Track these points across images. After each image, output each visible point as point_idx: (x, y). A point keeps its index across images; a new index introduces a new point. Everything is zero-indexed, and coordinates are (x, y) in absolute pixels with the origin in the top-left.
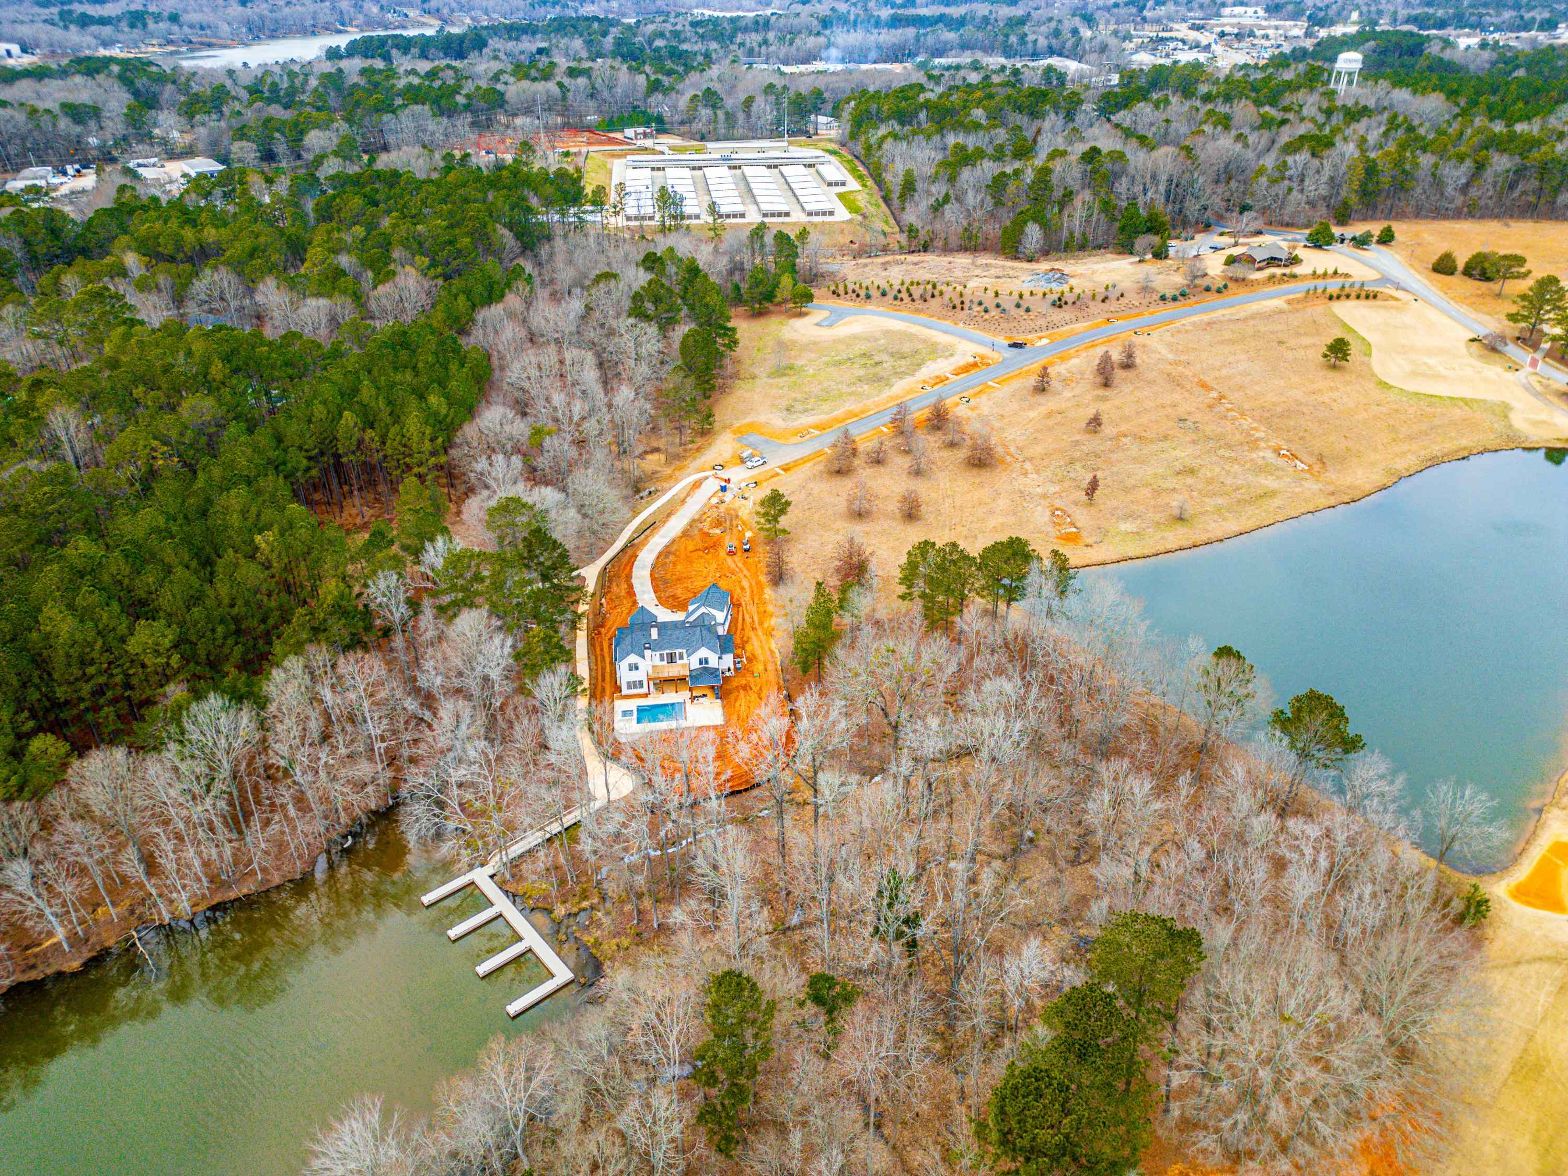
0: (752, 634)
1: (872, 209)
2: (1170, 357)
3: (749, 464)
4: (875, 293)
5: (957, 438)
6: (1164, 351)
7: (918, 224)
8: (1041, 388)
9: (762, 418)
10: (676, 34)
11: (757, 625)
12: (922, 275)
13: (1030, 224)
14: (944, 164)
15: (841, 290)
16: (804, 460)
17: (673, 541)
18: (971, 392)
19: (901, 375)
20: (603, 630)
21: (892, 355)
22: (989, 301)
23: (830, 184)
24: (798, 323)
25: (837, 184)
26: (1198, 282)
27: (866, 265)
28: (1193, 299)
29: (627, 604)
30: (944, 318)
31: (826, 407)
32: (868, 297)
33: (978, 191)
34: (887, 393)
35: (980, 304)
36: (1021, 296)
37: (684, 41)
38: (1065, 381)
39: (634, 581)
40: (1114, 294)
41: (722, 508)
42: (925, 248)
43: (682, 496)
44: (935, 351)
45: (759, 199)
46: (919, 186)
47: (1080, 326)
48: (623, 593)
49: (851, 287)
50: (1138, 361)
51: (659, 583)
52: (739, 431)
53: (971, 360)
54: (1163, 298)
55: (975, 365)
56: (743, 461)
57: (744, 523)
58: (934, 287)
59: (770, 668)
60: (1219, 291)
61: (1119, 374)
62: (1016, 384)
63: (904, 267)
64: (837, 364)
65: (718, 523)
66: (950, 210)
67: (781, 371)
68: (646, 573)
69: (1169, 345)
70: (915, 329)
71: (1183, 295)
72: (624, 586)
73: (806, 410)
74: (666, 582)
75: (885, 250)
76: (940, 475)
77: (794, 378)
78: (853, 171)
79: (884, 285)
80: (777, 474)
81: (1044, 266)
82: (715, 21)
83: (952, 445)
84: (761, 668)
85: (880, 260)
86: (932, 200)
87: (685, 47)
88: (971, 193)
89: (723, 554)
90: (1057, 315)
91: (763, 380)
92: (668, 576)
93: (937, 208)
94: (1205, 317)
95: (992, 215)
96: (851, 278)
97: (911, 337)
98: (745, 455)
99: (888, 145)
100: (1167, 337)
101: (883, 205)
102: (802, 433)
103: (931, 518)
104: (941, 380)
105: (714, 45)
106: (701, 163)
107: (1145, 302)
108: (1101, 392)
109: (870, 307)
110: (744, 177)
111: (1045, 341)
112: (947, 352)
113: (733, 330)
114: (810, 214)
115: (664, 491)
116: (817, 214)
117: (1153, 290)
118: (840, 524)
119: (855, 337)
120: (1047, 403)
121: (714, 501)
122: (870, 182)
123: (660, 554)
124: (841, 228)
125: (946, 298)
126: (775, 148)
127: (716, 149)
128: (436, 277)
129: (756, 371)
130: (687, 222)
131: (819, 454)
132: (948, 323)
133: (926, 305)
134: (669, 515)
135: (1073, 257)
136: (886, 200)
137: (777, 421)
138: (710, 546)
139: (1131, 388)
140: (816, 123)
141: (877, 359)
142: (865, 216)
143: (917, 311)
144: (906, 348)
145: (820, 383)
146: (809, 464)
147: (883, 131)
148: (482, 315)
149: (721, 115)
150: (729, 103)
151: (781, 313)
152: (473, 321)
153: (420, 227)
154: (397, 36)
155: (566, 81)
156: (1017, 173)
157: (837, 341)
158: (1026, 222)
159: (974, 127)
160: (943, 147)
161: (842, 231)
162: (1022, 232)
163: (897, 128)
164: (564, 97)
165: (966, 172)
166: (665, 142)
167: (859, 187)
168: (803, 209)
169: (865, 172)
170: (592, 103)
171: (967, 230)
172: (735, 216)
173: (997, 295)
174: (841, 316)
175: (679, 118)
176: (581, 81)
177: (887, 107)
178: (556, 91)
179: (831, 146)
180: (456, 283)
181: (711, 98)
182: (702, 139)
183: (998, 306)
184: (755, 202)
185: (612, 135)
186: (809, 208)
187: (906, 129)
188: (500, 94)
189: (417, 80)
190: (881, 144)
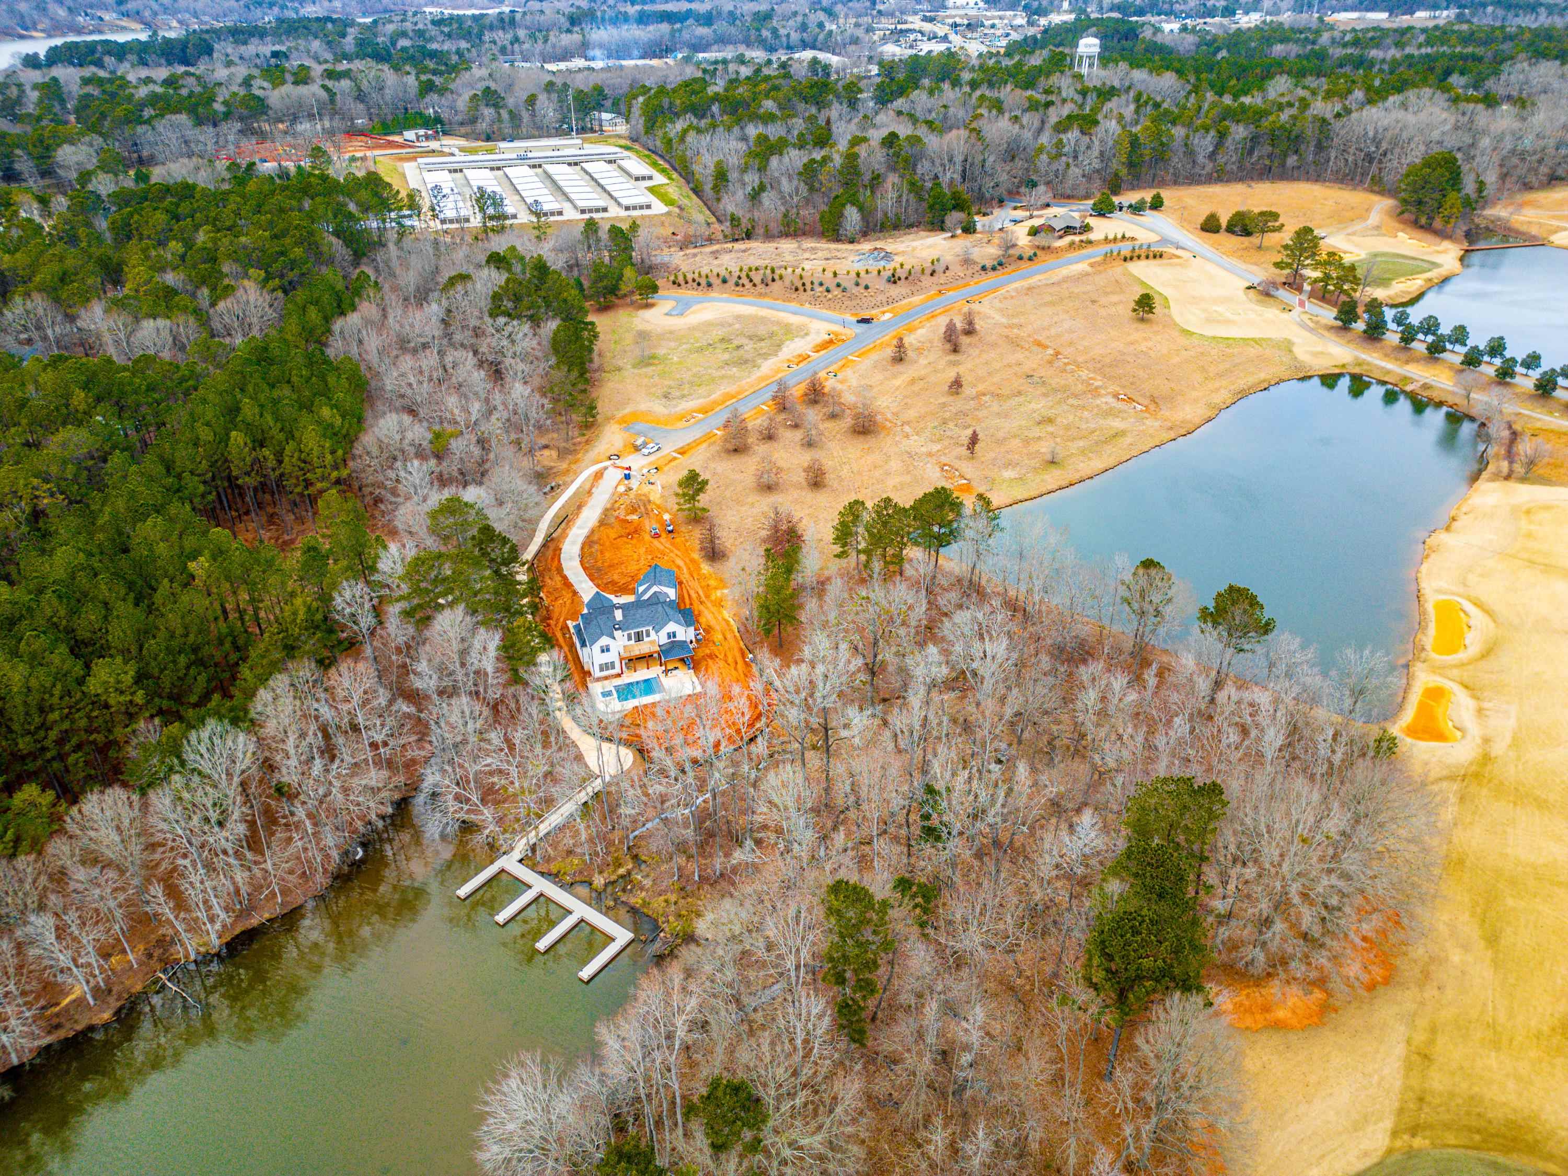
1: (685, 202)
2: (1004, 321)
3: (645, 451)
4: (716, 281)
5: (837, 409)
6: (998, 317)
7: (740, 213)
8: (899, 358)
9: (643, 407)
12: (753, 261)
13: (848, 207)
14: (751, 154)
15: (681, 279)
16: (697, 443)
17: (592, 532)
18: (836, 366)
19: (765, 356)
20: (552, 622)
21: (750, 338)
22: (830, 282)
23: (637, 179)
24: (647, 314)
25: (644, 178)
26: (1011, 252)
27: (695, 255)
28: (1010, 268)
29: (567, 596)
30: (789, 300)
31: (702, 391)
32: (709, 285)
33: (790, 178)
34: (757, 374)
35: (821, 284)
36: (858, 275)
37: (431, 40)
38: (919, 350)
39: (566, 573)
40: (940, 268)
41: (632, 494)
42: (749, 236)
43: (587, 487)
44: (790, 332)
45: (573, 196)
46: (733, 176)
47: (916, 299)
48: (559, 585)
49: (690, 277)
50: (977, 327)
51: (593, 572)
52: (623, 421)
53: (827, 337)
54: (984, 268)
55: (831, 342)
56: (637, 449)
57: (659, 507)
58: (773, 271)
59: (729, 636)
60: (1030, 259)
61: (964, 340)
62: (875, 356)
63: (733, 255)
64: (701, 350)
65: (633, 510)
66: (768, 199)
67: (647, 361)
68: (576, 563)
69: (1001, 310)
70: (764, 313)
71: (1000, 264)
72: (558, 578)
73: (683, 396)
74: (599, 570)
75: (710, 240)
76: (831, 444)
77: (660, 367)
78: (654, 165)
79: (723, 273)
80: (675, 459)
81: (866, 246)
82: (458, 20)
83: (833, 416)
84: (720, 636)
85: (708, 249)
86: (749, 189)
87: (434, 46)
88: (784, 181)
89: (647, 537)
90: (894, 291)
91: (628, 372)
92: (599, 565)
93: (755, 196)
94: (1025, 283)
95: (807, 201)
96: (684, 268)
97: (764, 320)
98: (639, 442)
99: (691, 137)
100: (997, 304)
101: (694, 197)
102: (684, 417)
103: (835, 485)
104: (804, 358)
106: (500, 164)
107: (969, 272)
108: (952, 357)
109: (713, 294)
110: (548, 176)
111: (888, 316)
112: (803, 332)
113: (592, 324)
114: (627, 208)
115: (567, 485)
116: (635, 208)
117: (975, 263)
118: (753, 498)
119: (709, 324)
120: (907, 373)
121: (622, 489)
122: (675, 175)
123: (584, 545)
124: (660, 220)
125: (787, 282)
126: (571, 146)
127: (508, 149)
128: (274, 290)
129: (620, 363)
130: (508, 222)
131: (708, 437)
132: (794, 305)
133: (768, 290)
134: (580, 507)
135: (891, 237)
136: (697, 191)
137: (659, 408)
138: (634, 532)
139: (977, 351)
140: (601, 120)
141: (736, 343)
142: (680, 207)
143: (761, 295)
144: (762, 331)
145: (689, 370)
146: (705, 445)
147: (680, 125)
148: (338, 324)
149: (505, 114)
150: (511, 101)
151: (627, 305)
152: (329, 331)
153: (243, 239)
154: (107, 42)
155: (330, 84)
156: (826, 160)
157: (692, 329)
158: (844, 205)
159: (769, 118)
160: (744, 139)
161: (662, 224)
162: (841, 215)
163: (695, 121)
164: (332, 101)
165: (774, 161)
166: (451, 143)
167: (666, 181)
168: (619, 204)
169: (667, 166)
170: (361, 106)
171: (785, 216)
172: (552, 214)
173: (835, 274)
174: (688, 305)
175: (459, 118)
176: (345, 84)
177: (678, 102)
178: (323, 94)
179: (623, 142)
180: (301, 295)
181: (491, 97)
182: (488, 139)
183: (838, 285)
184: (569, 200)
185: (390, 138)
186: (625, 202)
187: (703, 123)
188: (260, 100)
189: (159, 90)
190: (682, 138)
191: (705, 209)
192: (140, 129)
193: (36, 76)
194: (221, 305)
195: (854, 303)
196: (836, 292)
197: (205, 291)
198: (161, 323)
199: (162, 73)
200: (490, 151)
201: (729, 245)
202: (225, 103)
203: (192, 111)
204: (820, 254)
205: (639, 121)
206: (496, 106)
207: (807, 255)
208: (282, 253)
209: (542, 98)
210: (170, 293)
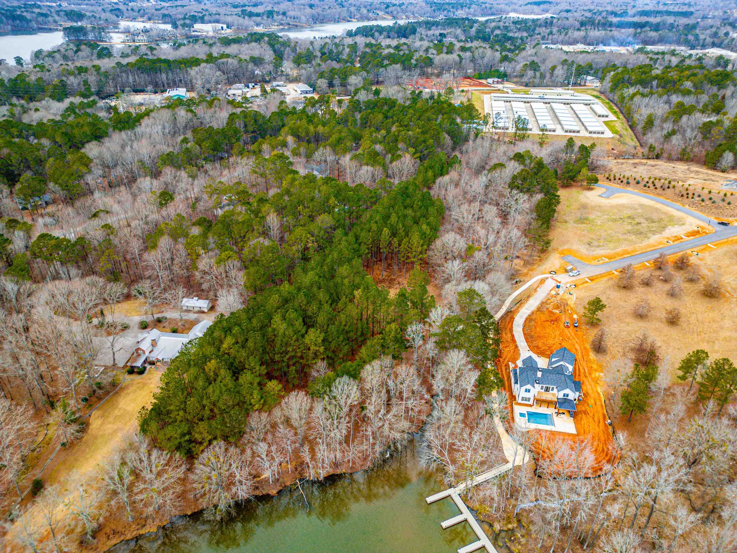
0: (585, 379)
1: (625, 132)
3: (571, 274)
4: (632, 182)
5: (695, 277)
7: (656, 145)
9: (575, 247)
10: (506, 28)
11: (587, 374)
12: (657, 173)
13: (727, 152)
14: (671, 112)
15: (612, 178)
16: (601, 276)
17: (533, 313)
18: (698, 249)
19: (654, 233)
21: (647, 219)
22: (705, 196)
23: (599, 116)
24: (589, 194)
25: (603, 116)
27: (622, 164)
30: (676, 201)
31: (611, 245)
32: (628, 183)
33: (693, 130)
34: (646, 242)
35: (699, 196)
36: (725, 194)
37: (511, 31)
39: (515, 333)
41: (559, 297)
42: (658, 157)
43: (535, 287)
44: (673, 221)
45: (563, 122)
46: (657, 122)
49: (617, 176)
52: (562, 253)
53: (696, 229)
55: (698, 232)
56: (566, 271)
57: (572, 309)
58: (670, 182)
59: (598, 403)
62: (725, 248)
63: (646, 167)
64: (614, 221)
65: (557, 307)
66: (675, 139)
67: (582, 220)
68: (520, 329)
70: (659, 206)
72: (509, 335)
73: (599, 246)
74: (532, 337)
75: (634, 156)
76: (686, 298)
77: (589, 226)
78: (610, 109)
79: (638, 178)
80: (587, 282)
81: (733, 176)
82: (525, 21)
83: (691, 280)
84: (593, 402)
85: (631, 161)
86: (665, 132)
87: (511, 34)
88: (689, 130)
89: (562, 326)
91: (571, 225)
92: (533, 334)
93: (668, 136)
95: (700, 144)
96: (615, 171)
97: (657, 210)
98: (568, 268)
99: (637, 99)
101: (629, 130)
102: (597, 258)
103: (684, 326)
104: (678, 238)
105: (525, 34)
106: (530, 100)
109: (629, 189)
110: (552, 110)
112: (680, 222)
113: (558, 195)
114: (591, 133)
115: (525, 282)
116: (595, 133)
118: (629, 320)
119: (623, 206)
121: (553, 293)
122: (621, 116)
123: (526, 319)
124: (607, 141)
125: (677, 190)
126: (567, 93)
127: (535, 92)
128: (417, 158)
129: (567, 219)
130: (527, 133)
131: (609, 273)
132: (678, 205)
133: (664, 193)
134: (529, 297)
136: (632, 127)
137: (583, 250)
138: (555, 320)
140: (586, 80)
141: (637, 220)
142: (621, 136)
143: (658, 194)
144: (655, 216)
145: (606, 231)
146: (605, 279)
147: (632, 90)
148: (439, 180)
149: (538, 74)
150: (542, 68)
151: (578, 186)
152: (434, 182)
153: (410, 132)
154: (378, 26)
155: (461, 53)
156: (719, 122)
157: (612, 207)
158: (724, 151)
159: (688, 93)
160: (668, 102)
161: (608, 143)
162: (721, 156)
163: (641, 89)
164: (461, 62)
165: (685, 118)
166: (508, 86)
167: (616, 119)
168: (586, 129)
169: (617, 110)
170: (472, 65)
171: (684, 150)
172: (550, 131)
173: (710, 192)
174: (612, 193)
175: (515, 74)
176: (468, 54)
177: (633, 78)
178: (457, 58)
179: (595, 93)
180: (426, 162)
181: (534, 66)
182: (526, 85)
183: (710, 199)
184: (560, 124)
185: (481, 81)
186: (590, 129)
187: (647, 91)
188: (431, 59)
189: (392, 51)
190: (632, 98)
191: (634, 137)
192: (381, 70)
193: (349, 41)
194: (394, 163)
195: (719, 211)
196: (708, 202)
197: (390, 156)
198: (370, 168)
199: (394, 43)
200: (526, 93)
201: (644, 161)
202: (416, 60)
203: (403, 63)
204: (701, 176)
205: (608, 84)
206: (535, 70)
207: (692, 175)
208: (424, 142)
209: (559, 67)
210: (377, 154)
